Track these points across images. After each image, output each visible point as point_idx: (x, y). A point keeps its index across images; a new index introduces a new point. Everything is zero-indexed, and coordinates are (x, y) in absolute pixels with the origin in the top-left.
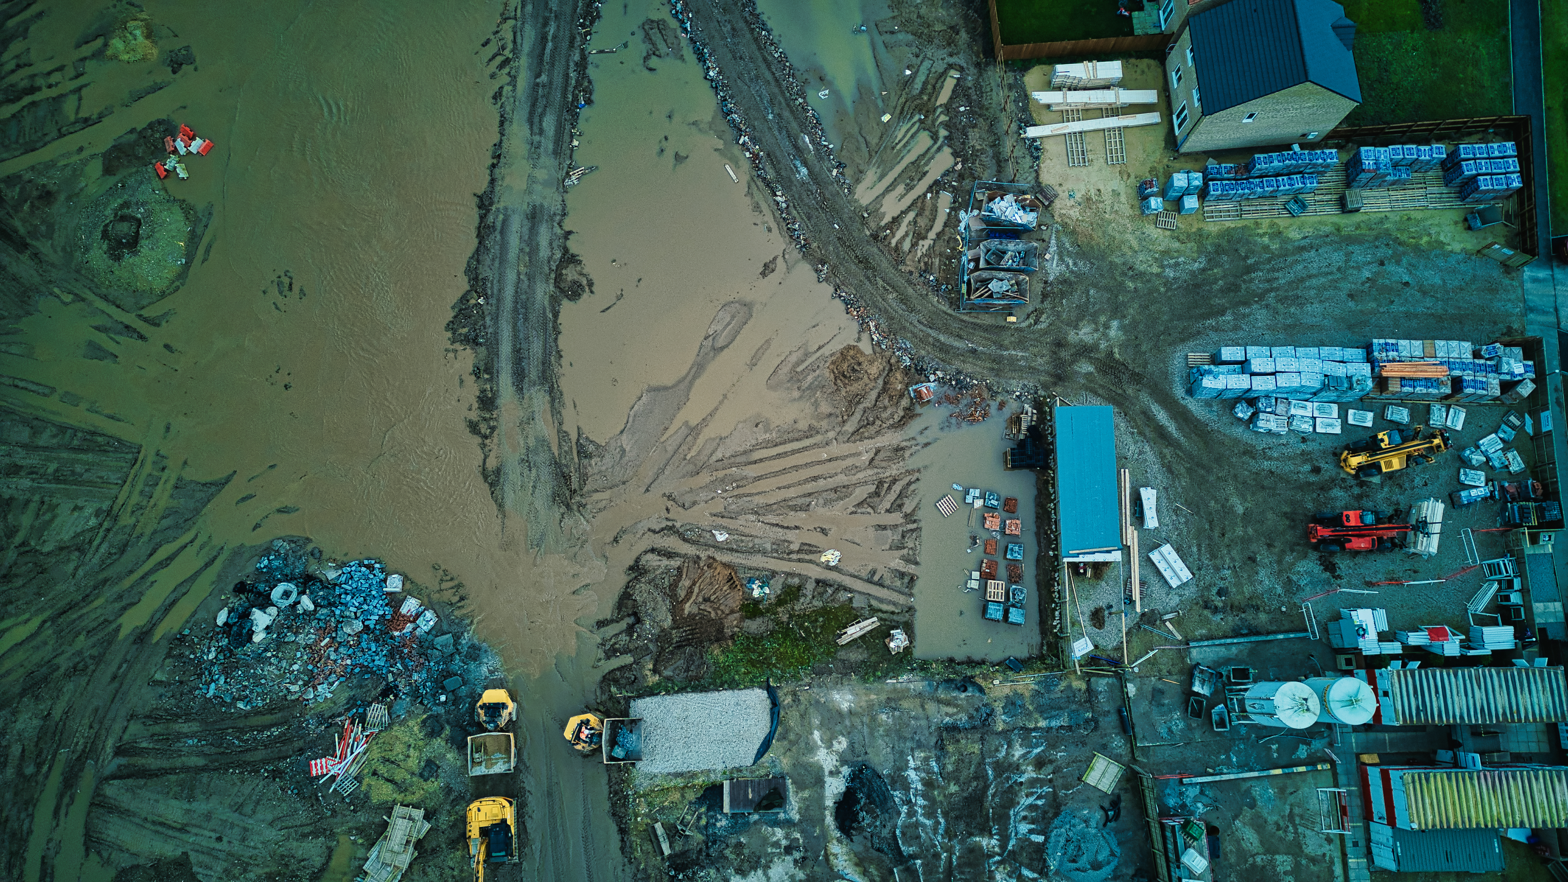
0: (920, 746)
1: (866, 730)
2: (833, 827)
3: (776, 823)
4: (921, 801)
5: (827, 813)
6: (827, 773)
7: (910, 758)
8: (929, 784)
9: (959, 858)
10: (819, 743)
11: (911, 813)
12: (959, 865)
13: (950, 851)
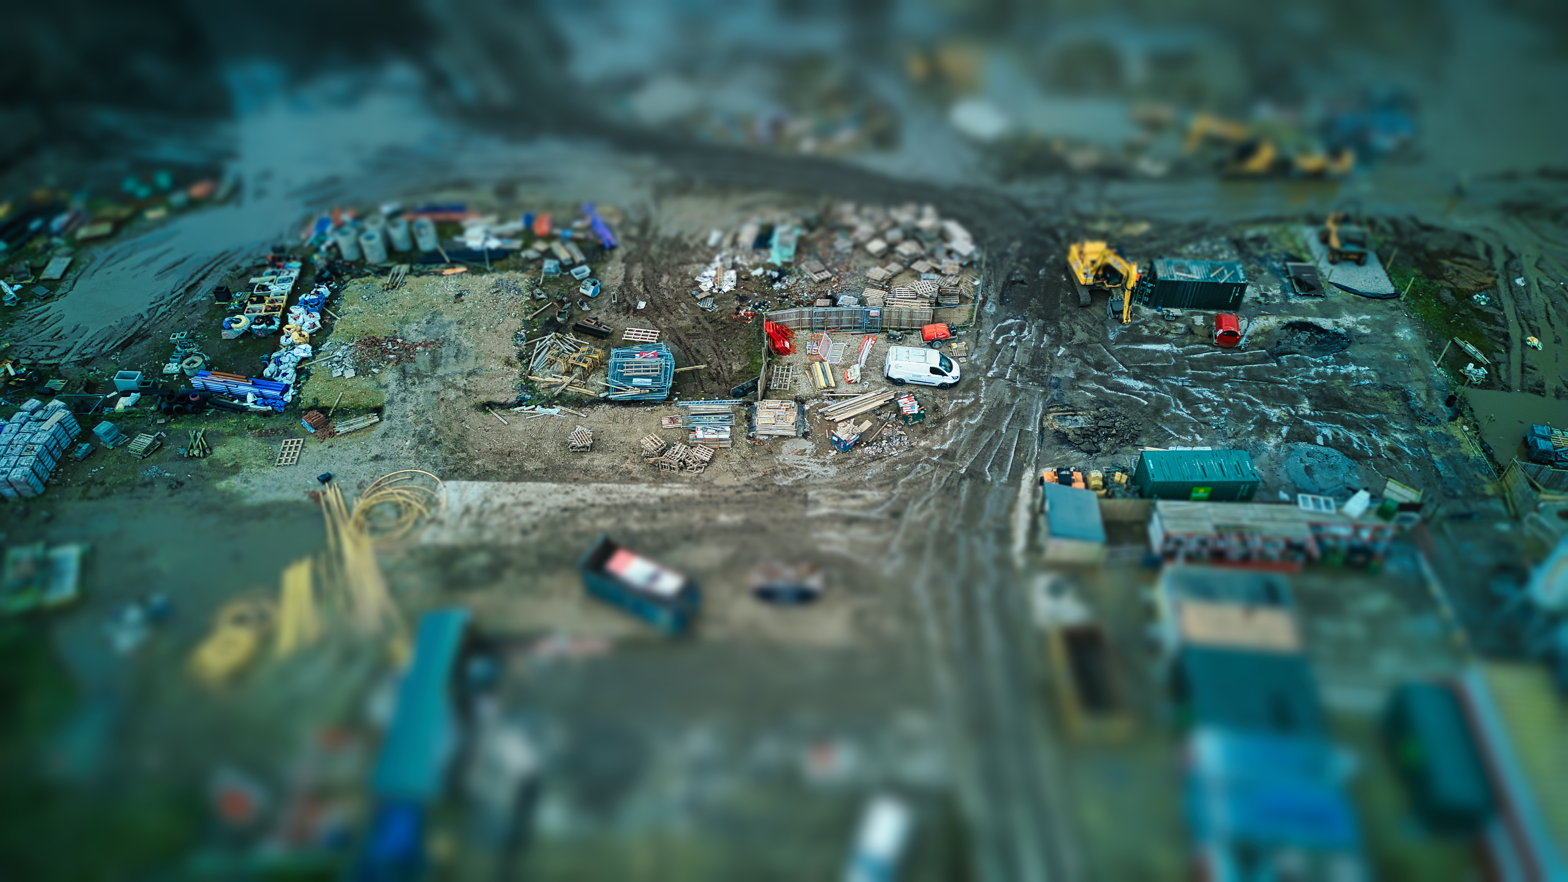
0: (1381, 375)
1: (1383, 345)
2: (1290, 320)
3: (1284, 291)
4: (1329, 371)
5: (1301, 318)
6: (1335, 320)
7: (1367, 368)
8: (1347, 377)
9: (1286, 389)
10: (1360, 318)
11: (1317, 365)
12: (1279, 388)
13: (1290, 383)
